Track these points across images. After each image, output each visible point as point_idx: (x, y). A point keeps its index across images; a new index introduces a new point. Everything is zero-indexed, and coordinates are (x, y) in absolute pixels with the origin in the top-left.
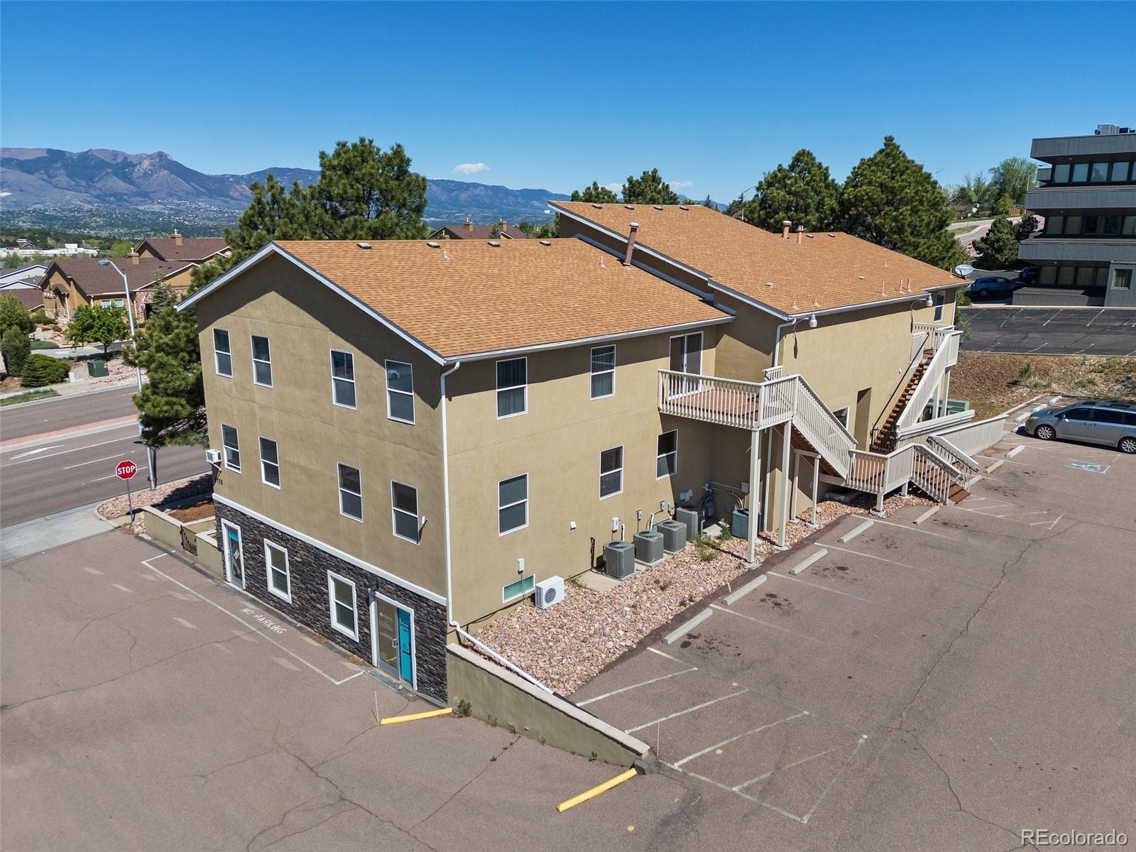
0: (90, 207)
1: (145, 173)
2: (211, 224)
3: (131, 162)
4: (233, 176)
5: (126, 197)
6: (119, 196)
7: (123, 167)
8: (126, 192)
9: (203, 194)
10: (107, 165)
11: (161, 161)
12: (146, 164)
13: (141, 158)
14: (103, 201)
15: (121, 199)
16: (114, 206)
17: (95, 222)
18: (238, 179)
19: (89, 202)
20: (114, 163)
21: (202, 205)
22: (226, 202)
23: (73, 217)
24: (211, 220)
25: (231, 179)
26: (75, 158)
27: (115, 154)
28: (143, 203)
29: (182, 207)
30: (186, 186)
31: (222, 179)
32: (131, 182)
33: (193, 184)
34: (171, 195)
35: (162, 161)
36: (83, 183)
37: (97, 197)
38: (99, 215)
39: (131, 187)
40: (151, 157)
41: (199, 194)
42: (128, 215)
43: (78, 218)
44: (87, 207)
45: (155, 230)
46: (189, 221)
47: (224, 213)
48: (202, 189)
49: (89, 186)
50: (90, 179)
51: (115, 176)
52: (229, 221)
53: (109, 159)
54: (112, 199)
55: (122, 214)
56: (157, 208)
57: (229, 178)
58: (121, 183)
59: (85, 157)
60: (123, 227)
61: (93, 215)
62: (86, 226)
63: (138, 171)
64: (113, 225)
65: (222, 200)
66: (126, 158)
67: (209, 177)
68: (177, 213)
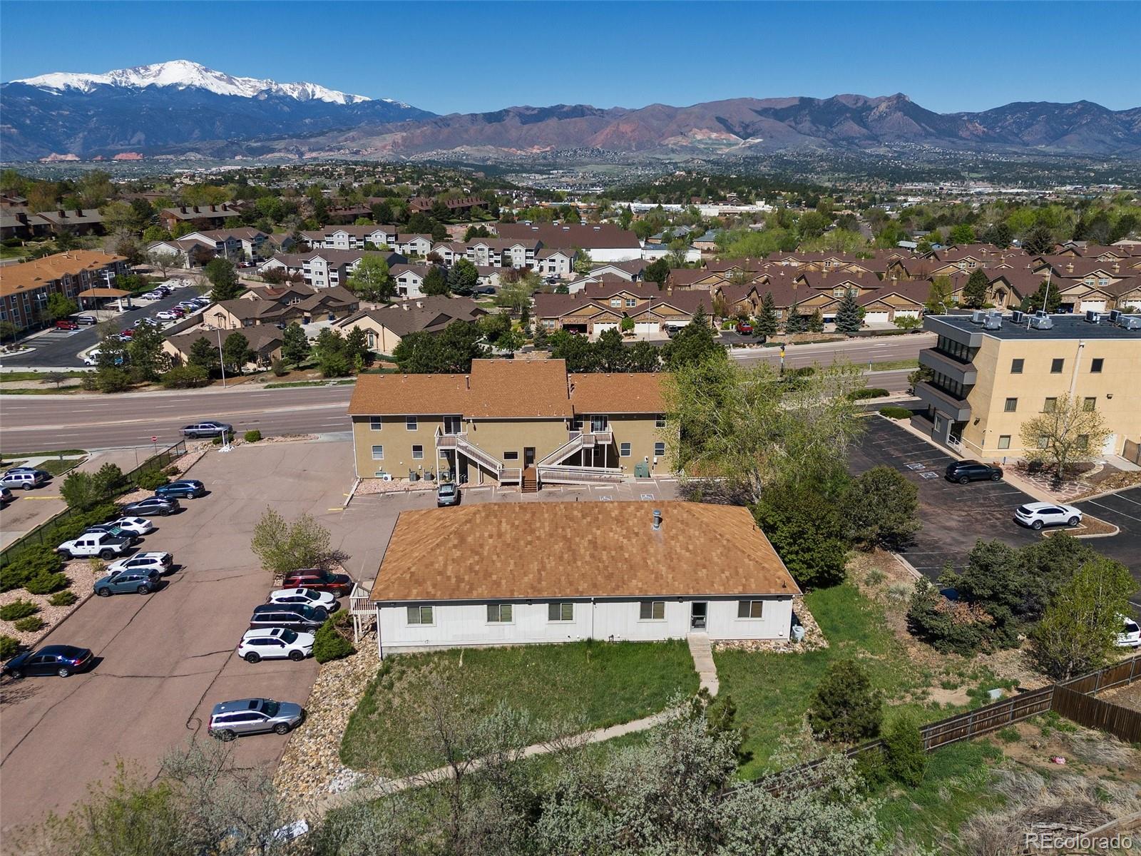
0: (823, 151)
1: (880, 117)
2: (927, 167)
3: (870, 105)
4: (968, 114)
5: (857, 141)
6: (850, 140)
7: (859, 110)
8: (858, 135)
9: (931, 134)
10: (847, 109)
11: (898, 103)
12: (883, 107)
13: (880, 100)
14: (836, 145)
15: (853, 143)
16: (843, 150)
17: (822, 166)
18: (972, 117)
19: (824, 147)
20: (854, 107)
21: (927, 146)
22: (953, 142)
23: (805, 161)
24: (930, 162)
25: (965, 118)
26: (821, 104)
27: (857, 98)
28: (871, 146)
29: (907, 150)
30: (916, 127)
31: (955, 119)
32: (865, 126)
33: (923, 124)
34: (899, 137)
35: (901, 104)
36: (823, 128)
37: (832, 141)
38: (825, 161)
39: (864, 131)
40: (889, 99)
41: (928, 134)
42: (853, 159)
43: (808, 163)
44: (820, 151)
45: (868, 175)
46: (906, 165)
47: (947, 154)
48: (931, 130)
49: (827, 131)
50: (830, 124)
51: (853, 120)
52: (948, 164)
53: (850, 104)
54: (844, 143)
55: (847, 159)
56: (882, 151)
57: (963, 116)
58: (856, 127)
59: (830, 102)
60: (843, 172)
61: (822, 160)
62: (811, 171)
63: (875, 114)
64: (834, 170)
65: (950, 141)
66: (866, 102)
67: (942, 117)
68: (900, 155)
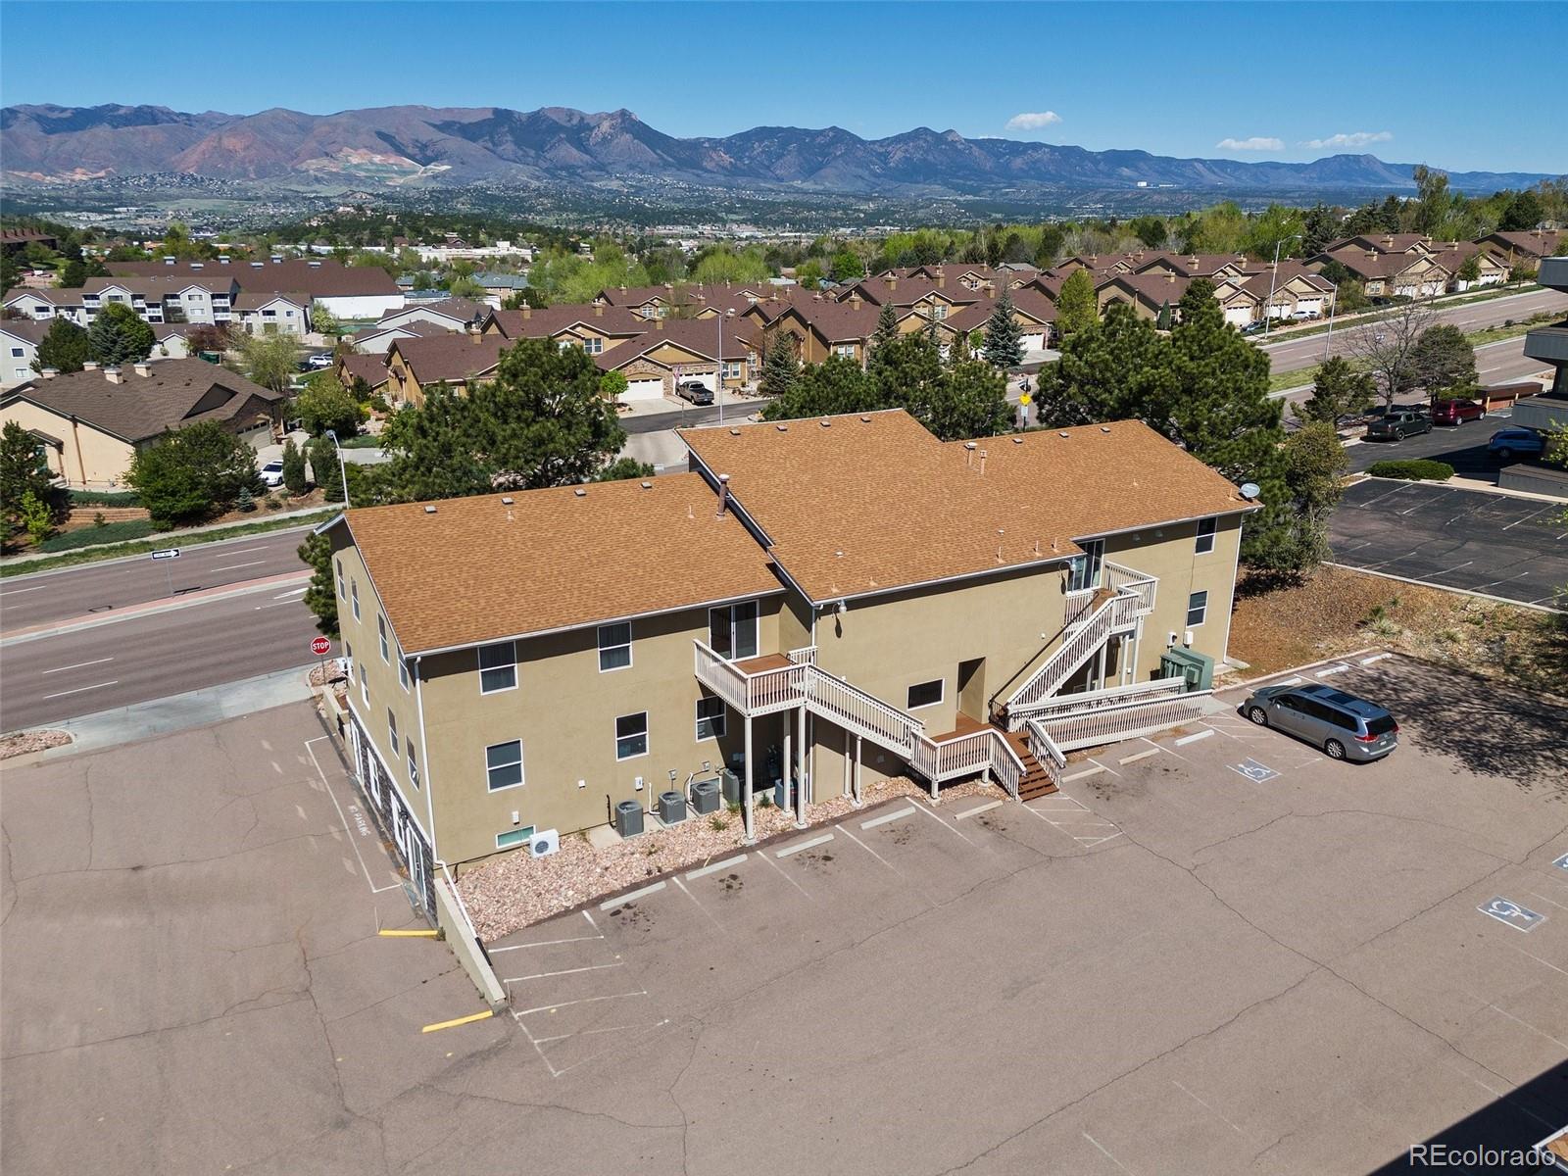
0: (538, 184)
1: (604, 138)
2: (676, 206)
3: (588, 124)
4: (709, 140)
5: (580, 171)
6: (571, 170)
7: (578, 130)
8: (580, 164)
9: (671, 165)
10: (560, 128)
11: (623, 122)
12: (605, 126)
13: (601, 117)
14: (554, 176)
15: (574, 174)
16: (565, 183)
17: (542, 204)
18: (715, 144)
19: (538, 178)
20: (569, 125)
21: (668, 180)
22: (698, 176)
23: (518, 197)
24: (676, 200)
25: (706, 145)
26: (524, 119)
27: (570, 113)
28: (599, 178)
29: (644, 184)
30: (651, 155)
31: (695, 145)
32: (587, 151)
33: (659, 152)
34: (632, 167)
35: (626, 122)
36: (532, 153)
37: (547, 170)
38: (546, 196)
39: (587, 157)
40: (611, 116)
41: (666, 165)
42: (580, 194)
43: (522, 199)
44: (534, 184)
45: (609, 216)
46: (651, 203)
47: (695, 191)
48: (670, 159)
49: (538, 157)
50: (540, 148)
51: (569, 142)
52: (699, 203)
53: (563, 122)
54: (564, 173)
55: (574, 194)
56: (614, 185)
57: (703, 142)
58: (574, 152)
59: (536, 117)
60: (572, 211)
61: (540, 195)
62: (531, 210)
63: (596, 136)
64: (561, 209)
65: (694, 174)
66: (582, 119)
67: (680, 143)
68: (638, 191)
